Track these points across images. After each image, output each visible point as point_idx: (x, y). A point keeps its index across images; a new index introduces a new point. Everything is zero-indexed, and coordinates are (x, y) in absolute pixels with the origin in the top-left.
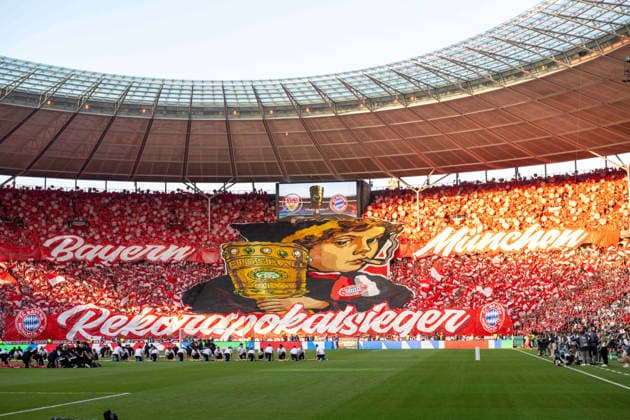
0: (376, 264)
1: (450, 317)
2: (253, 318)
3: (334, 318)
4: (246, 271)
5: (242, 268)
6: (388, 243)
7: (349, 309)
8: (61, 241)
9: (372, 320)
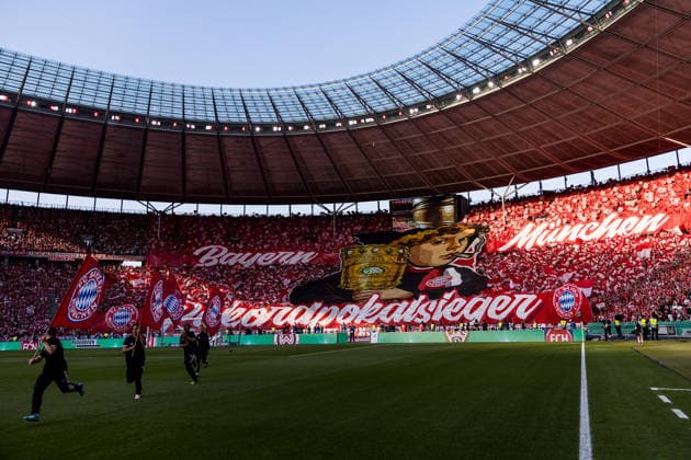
0: (465, 258)
1: (521, 302)
2: (335, 308)
3: (408, 306)
4: (357, 267)
5: (354, 264)
6: (477, 240)
7: (422, 297)
8: (209, 250)
9: (443, 308)
